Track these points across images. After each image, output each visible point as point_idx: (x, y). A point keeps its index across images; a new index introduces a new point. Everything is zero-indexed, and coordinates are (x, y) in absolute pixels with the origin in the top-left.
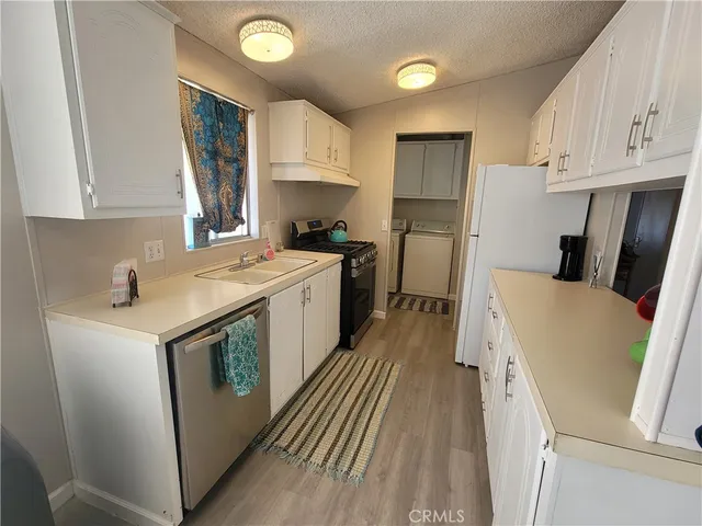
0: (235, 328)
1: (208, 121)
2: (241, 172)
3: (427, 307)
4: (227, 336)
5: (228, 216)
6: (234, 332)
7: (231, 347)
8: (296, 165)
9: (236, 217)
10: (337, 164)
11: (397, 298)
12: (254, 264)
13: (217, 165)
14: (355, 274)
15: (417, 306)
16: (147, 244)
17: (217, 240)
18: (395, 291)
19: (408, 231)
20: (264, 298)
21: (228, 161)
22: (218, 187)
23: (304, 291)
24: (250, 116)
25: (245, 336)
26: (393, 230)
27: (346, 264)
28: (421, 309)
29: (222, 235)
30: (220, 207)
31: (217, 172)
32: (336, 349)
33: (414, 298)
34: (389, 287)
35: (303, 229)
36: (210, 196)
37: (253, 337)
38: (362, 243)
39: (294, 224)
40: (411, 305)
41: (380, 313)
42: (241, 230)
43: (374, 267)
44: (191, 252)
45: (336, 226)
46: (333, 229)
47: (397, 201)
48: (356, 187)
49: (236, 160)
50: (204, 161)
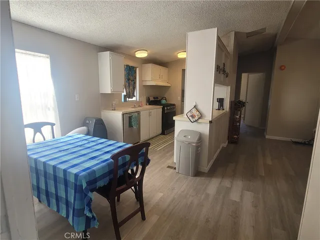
1: (128, 72)
2: (135, 83)
5: (131, 94)
6: (133, 115)
7: (133, 118)
8: (149, 81)
9: (133, 95)
10: (162, 79)
14: (166, 111)
20: (139, 111)
21: (132, 81)
22: (129, 87)
23: (149, 113)
24: (137, 68)
27: (163, 109)
29: (130, 99)
30: (130, 92)
31: (129, 84)
32: (161, 134)
35: (151, 99)
39: (149, 98)
42: (134, 99)
44: (123, 103)
46: (162, 99)
48: (170, 86)
49: (134, 80)
50: (126, 82)
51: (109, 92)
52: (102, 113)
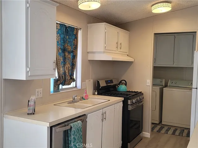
0: (74, 125)
1: (62, 36)
2: (75, 57)
3: (177, 133)
4: (71, 127)
5: (68, 78)
6: (74, 126)
7: (72, 133)
8: (100, 53)
9: (71, 78)
10: (121, 50)
11: (159, 127)
12: (78, 101)
13: (65, 55)
14: (130, 108)
15: (170, 132)
16: (37, 90)
17: (63, 89)
18: (158, 122)
19: (166, 86)
20: (85, 115)
21: (69, 53)
22: (64, 65)
23: (103, 114)
24: (79, 31)
25: (78, 129)
26: (154, 85)
27: (125, 103)
28: (174, 133)
29: (64, 87)
30: (65, 73)
31: (65, 59)
33: (170, 127)
34: (152, 120)
35: (103, 84)
36: (61, 69)
37: (81, 130)
38: (135, 92)
39: (98, 82)
40: (167, 131)
41: (147, 134)
42: (73, 84)
43: (142, 105)
44: (52, 94)
45: (120, 83)
46: (119, 84)
47: (155, 68)
48: (132, 62)
49: (73, 52)
50: (60, 54)
51: (22, 77)
52: (5, 120)
